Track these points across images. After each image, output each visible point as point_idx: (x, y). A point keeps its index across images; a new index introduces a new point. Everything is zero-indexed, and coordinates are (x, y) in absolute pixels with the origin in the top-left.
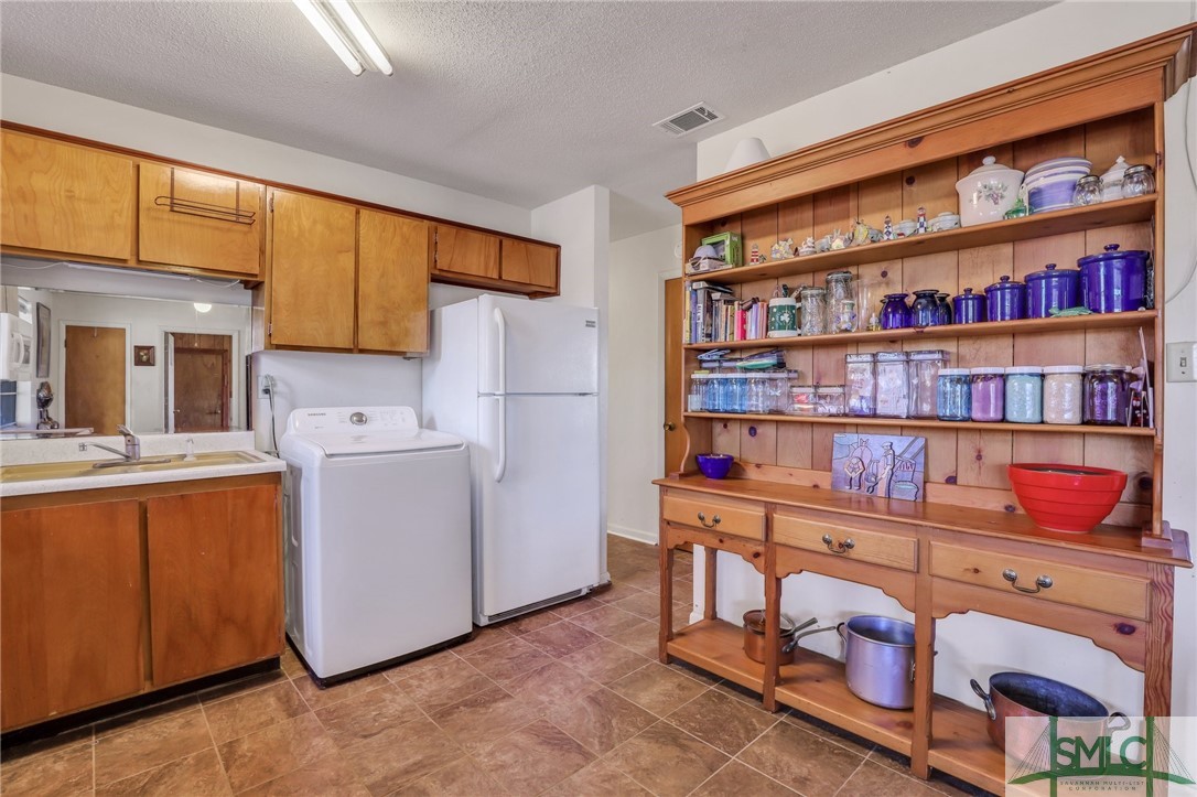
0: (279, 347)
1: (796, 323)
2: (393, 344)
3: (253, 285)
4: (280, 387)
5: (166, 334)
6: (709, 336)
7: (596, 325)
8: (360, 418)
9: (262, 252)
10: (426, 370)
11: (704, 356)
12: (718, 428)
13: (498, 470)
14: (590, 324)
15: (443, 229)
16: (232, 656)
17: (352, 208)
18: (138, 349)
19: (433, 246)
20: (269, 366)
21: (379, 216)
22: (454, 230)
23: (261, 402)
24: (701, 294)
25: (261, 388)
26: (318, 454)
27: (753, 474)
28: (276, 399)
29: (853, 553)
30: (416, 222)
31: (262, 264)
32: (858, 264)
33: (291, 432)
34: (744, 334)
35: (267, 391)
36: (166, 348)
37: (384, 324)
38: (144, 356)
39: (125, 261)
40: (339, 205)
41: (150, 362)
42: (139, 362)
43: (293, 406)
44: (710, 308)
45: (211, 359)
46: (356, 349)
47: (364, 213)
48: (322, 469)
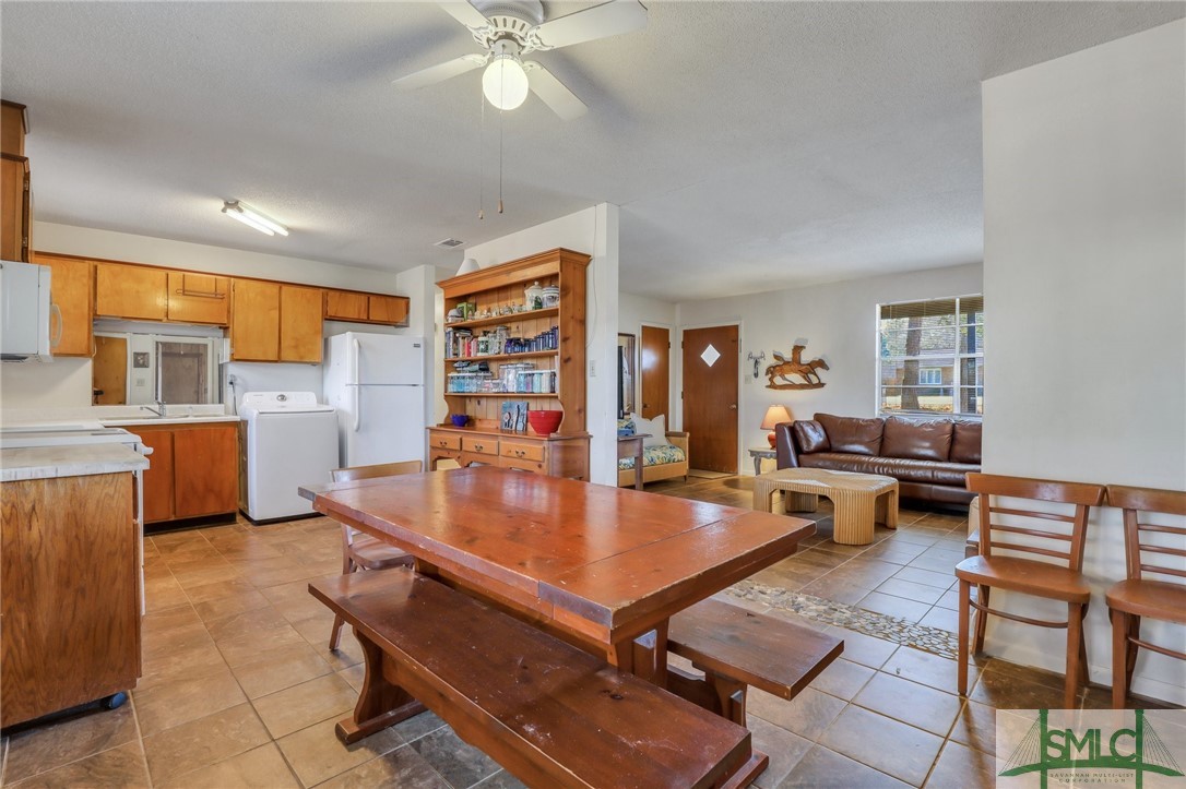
0: (237, 360)
1: (486, 350)
2: (301, 358)
3: (225, 328)
4: (239, 381)
5: (157, 343)
6: (455, 354)
7: (422, 346)
8: (283, 398)
9: (229, 312)
10: (325, 371)
11: (456, 365)
12: (468, 401)
13: (355, 425)
14: (417, 346)
15: (331, 293)
16: (212, 509)
17: (277, 286)
18: (136, 354)
19: (325, 303)
20: (233, 370)
21: (293, 289)
22: (338, 294)
23: (228, 389)
24: (452, 334)
25: (228, 381)
26: (256, 412)
27: (478, 424)
28: (236, 387)
29: (483, 451)
30: (315, 291)
31: (228, 318)
32: (510, 322)
33: (245, 404)
34: (469, 354)
35: (231, 383)
36: (157, 354)
37: (296, 347)
38: (141, 360)
39: (161, 320)
40: (270, 285)
41: (145, 365)
42: (137, 365)
43: (246, 391)
44: (456, 341)
45: (188, 362)
46: (279, 360)
47: (285, 288)
48: (257, 420)
